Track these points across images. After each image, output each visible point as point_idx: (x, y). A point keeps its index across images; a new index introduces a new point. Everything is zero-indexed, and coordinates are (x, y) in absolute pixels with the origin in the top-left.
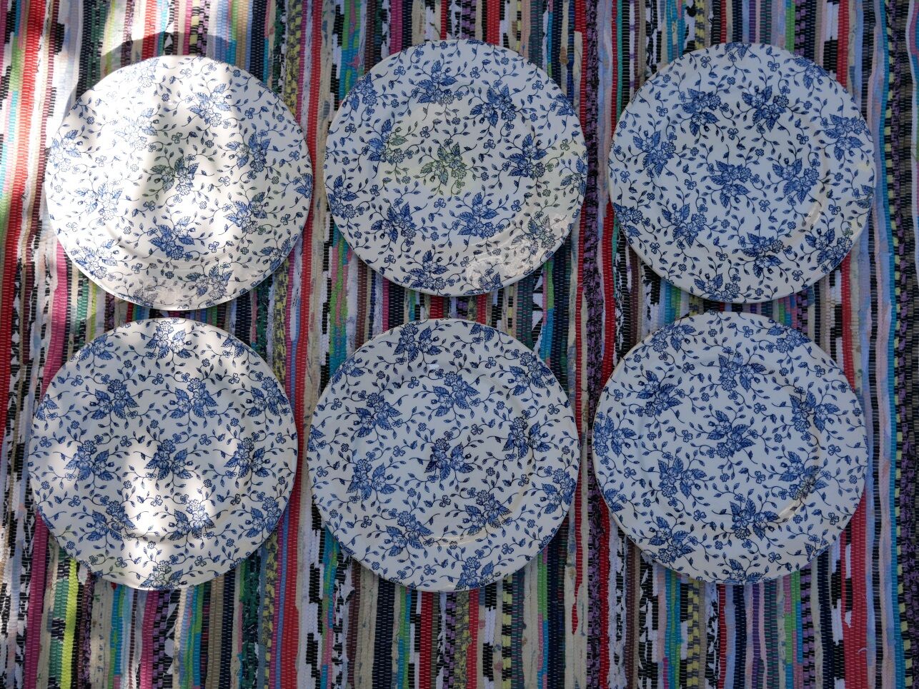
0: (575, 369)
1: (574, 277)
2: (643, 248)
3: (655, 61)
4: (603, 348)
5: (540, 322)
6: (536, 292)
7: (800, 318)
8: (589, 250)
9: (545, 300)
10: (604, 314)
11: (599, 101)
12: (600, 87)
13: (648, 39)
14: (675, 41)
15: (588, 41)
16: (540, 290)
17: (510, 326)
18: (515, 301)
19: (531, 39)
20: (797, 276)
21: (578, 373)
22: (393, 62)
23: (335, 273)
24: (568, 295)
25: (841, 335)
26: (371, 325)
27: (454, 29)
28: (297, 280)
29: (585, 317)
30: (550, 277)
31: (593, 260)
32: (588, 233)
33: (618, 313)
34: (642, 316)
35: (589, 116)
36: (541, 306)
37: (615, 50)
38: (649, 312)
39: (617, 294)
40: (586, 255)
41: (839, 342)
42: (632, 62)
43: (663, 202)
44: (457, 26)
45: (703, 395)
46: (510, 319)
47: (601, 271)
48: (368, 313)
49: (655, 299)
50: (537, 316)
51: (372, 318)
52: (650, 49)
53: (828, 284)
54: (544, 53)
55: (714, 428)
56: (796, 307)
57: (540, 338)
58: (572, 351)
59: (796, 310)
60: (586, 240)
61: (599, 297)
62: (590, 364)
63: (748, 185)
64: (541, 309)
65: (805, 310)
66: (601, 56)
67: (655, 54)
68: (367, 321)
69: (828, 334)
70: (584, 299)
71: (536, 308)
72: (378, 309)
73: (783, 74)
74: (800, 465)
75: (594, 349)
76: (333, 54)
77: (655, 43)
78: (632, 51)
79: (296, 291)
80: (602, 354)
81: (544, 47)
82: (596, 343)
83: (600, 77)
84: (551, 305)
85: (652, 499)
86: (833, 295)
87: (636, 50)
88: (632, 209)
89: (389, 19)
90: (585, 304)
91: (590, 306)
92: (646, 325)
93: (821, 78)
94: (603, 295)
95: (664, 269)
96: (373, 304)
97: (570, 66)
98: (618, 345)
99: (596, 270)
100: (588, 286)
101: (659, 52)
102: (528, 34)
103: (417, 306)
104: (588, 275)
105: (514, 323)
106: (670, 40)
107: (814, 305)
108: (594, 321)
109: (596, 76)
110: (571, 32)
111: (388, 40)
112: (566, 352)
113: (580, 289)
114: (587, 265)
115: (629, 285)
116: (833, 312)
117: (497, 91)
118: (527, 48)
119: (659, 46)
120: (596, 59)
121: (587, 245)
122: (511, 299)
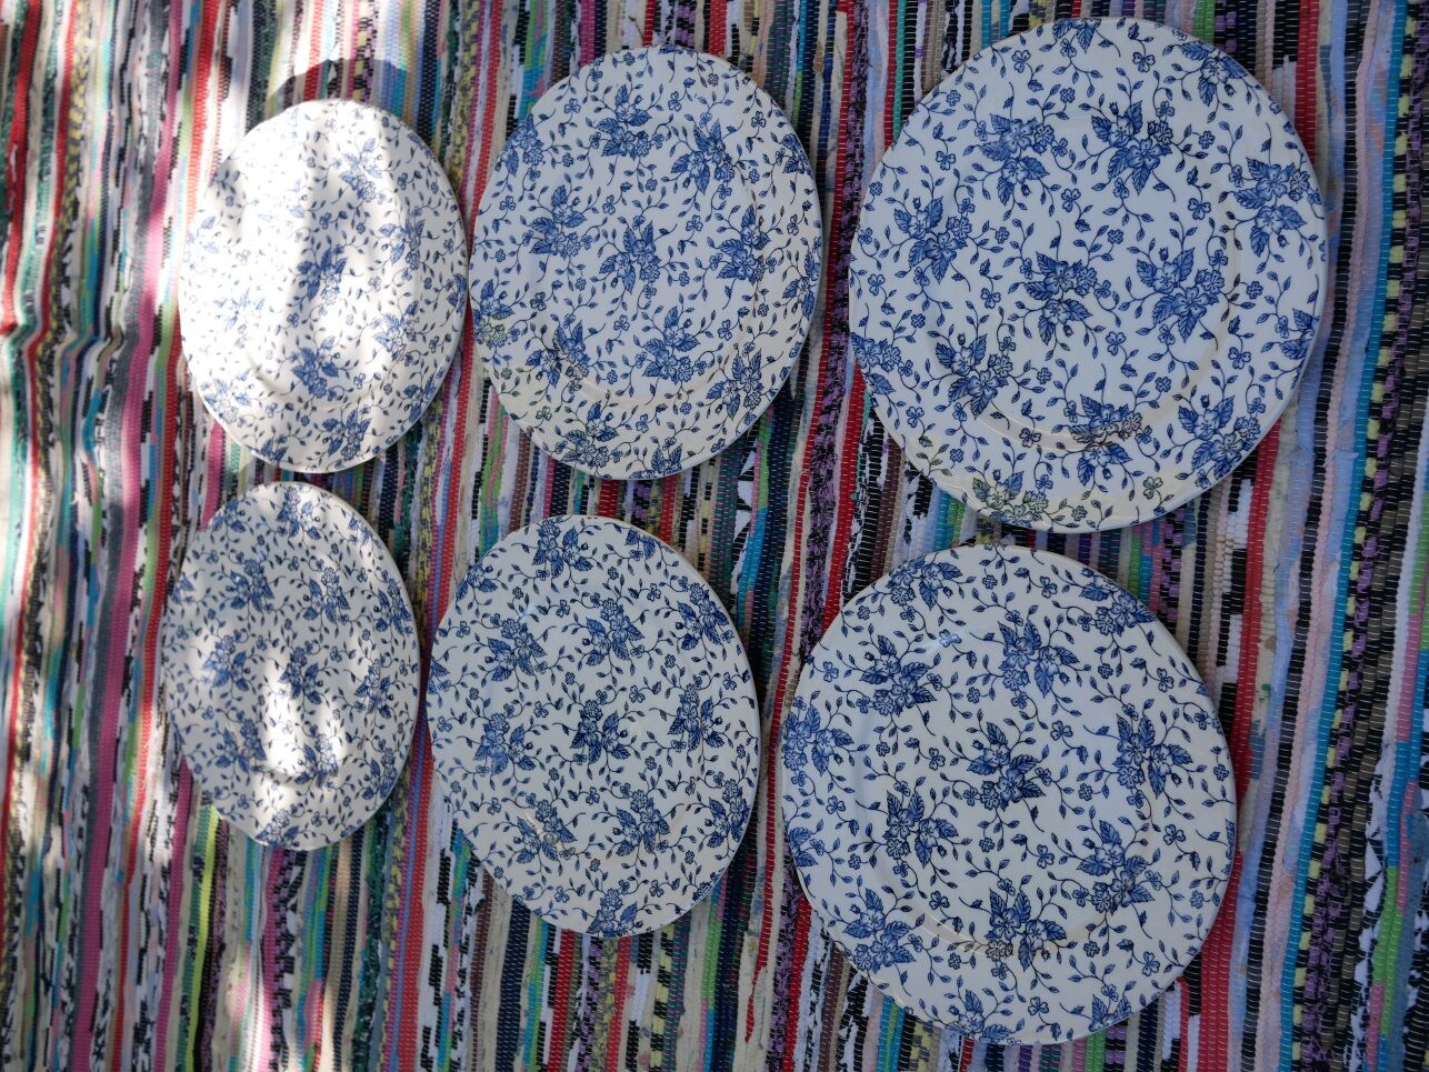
0: (786, 614)
1: (797, 458)
2: (894, 416)
3: (959, 57)
4: (825, 586)
5: (745, 530)
6: (743, 478)
7: (1166, 567)
8: (829, 409)
9: (757, 494)
10: (834, 527)
11: (866, 139)
12: (868, 113)
13: (948, 16)
14: (996, 18)
15: (856, 28)
16: (749, 476)
17: (704, 532)
18: (714, 491)
19: (773, 32)
20: (1151, 488)
21: (790, 622)
22: (562, 92)
23: (493, 427)
24: (786, 487)
25: (1240, 611)
26: (528, 510)
27: (664, 24)
28: (450, 435)
29: (807, 530)
30: (765, 454)
31: (831, 430)
32: (830, 381)
33: (855, 527)
34: (897, 534)
35: (849, 168)
36: (748, 502)
37: (892, 43)
38: (909, 528)
39: (861, 493)
40: (822, 420)
41: (1236, 623)
42: (918, 63)
43: (944, 330)
44: (670, 17)
45: (971, 690)
46: (705, 520)
47: (838, 450)
48: (528, 491)
49: (922, 507)
50: (742, 519)
51: (530, 500)
52: (951, 38)
53: (1225, 505)
54: (793, 55)
55: (981, 753)
56: (1161, 546)
57: (742, 556)
58: (785, 584)
59: (1161, 552)
60: (826, 393)
61: (828, 497)
62: (807, 610)
63: (1089, 301)
64: (748, 509)
65: (1177, 553)
66: (872, 56)
67: (960, 45)
68: (525, 505)
69: (1217, 604)
70: (808, 498)
71: (741, 505)
72: (540, 485)
73: (1163, 77)
74: (1118, 850)
75: (814, 586)
76: (513, 78)
77: (961, 24)
78: (919, 43)
79: (448, 453)
80: (824, 597)
81: (792, 44)
82: (818, 576)
83: (869, 95)
84: (763, 503)
85: (865, 857)
86: (1232, 529)
87: (926, 41)
88: (883, 344)
89: (579, 15)
90: (808, 507)
91: (816, 510)
92: (900, 552)
93: (1230, 81)
94: (837, 493)
95: (924, 456)
96: (534, 479)
97: (827, 76)
98: (846, 583)
99: (831, 447)
100: (817, 475)
101: (967, 42)
102: (770, 21)
103: (585, 487)
104: (819, 454)
105: (710, 528)
106: (987, 15)
107: (1194, 545)
108: (818, 537)
109: (862, 93)
110: (832, 14)
111: (578, 49)
112: (776, 585)
113: (804, 479)
114: (819, 439)
115: (881, 480)
116: (1228, 564)
117: (706, 132)
118: (765, 49)
119: (967, 29)
120: (865, 61)
121: (827, 402)
122: (709, 487)
